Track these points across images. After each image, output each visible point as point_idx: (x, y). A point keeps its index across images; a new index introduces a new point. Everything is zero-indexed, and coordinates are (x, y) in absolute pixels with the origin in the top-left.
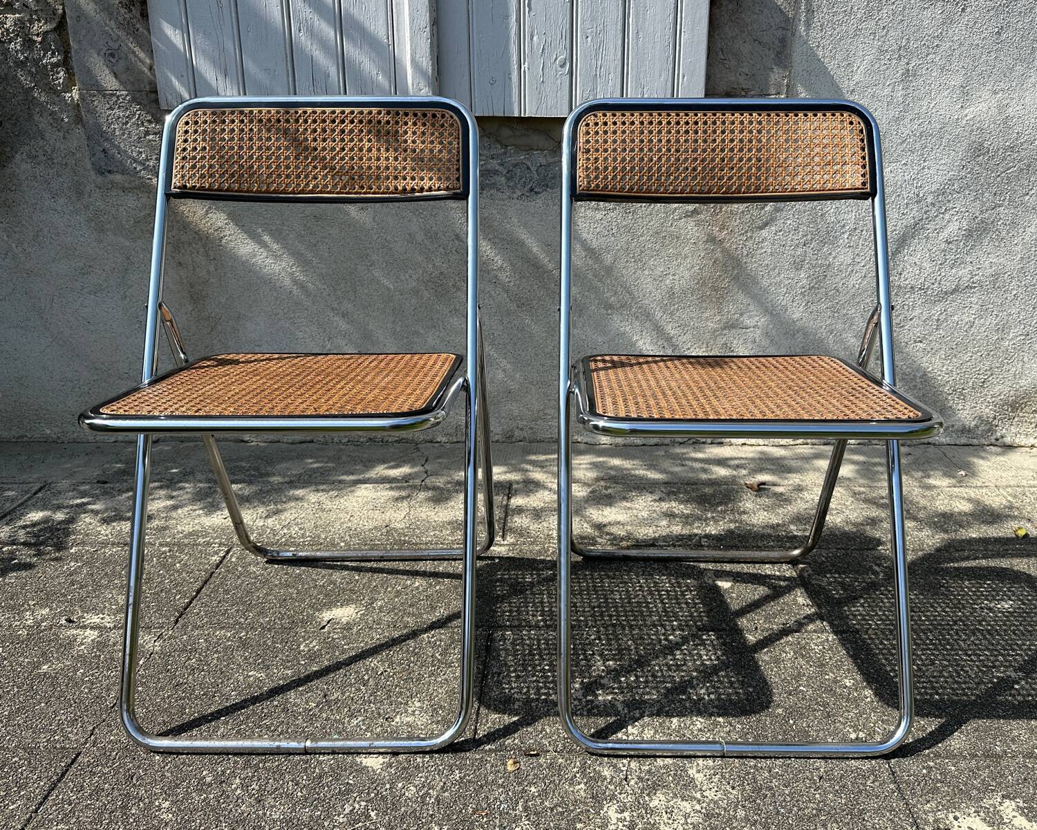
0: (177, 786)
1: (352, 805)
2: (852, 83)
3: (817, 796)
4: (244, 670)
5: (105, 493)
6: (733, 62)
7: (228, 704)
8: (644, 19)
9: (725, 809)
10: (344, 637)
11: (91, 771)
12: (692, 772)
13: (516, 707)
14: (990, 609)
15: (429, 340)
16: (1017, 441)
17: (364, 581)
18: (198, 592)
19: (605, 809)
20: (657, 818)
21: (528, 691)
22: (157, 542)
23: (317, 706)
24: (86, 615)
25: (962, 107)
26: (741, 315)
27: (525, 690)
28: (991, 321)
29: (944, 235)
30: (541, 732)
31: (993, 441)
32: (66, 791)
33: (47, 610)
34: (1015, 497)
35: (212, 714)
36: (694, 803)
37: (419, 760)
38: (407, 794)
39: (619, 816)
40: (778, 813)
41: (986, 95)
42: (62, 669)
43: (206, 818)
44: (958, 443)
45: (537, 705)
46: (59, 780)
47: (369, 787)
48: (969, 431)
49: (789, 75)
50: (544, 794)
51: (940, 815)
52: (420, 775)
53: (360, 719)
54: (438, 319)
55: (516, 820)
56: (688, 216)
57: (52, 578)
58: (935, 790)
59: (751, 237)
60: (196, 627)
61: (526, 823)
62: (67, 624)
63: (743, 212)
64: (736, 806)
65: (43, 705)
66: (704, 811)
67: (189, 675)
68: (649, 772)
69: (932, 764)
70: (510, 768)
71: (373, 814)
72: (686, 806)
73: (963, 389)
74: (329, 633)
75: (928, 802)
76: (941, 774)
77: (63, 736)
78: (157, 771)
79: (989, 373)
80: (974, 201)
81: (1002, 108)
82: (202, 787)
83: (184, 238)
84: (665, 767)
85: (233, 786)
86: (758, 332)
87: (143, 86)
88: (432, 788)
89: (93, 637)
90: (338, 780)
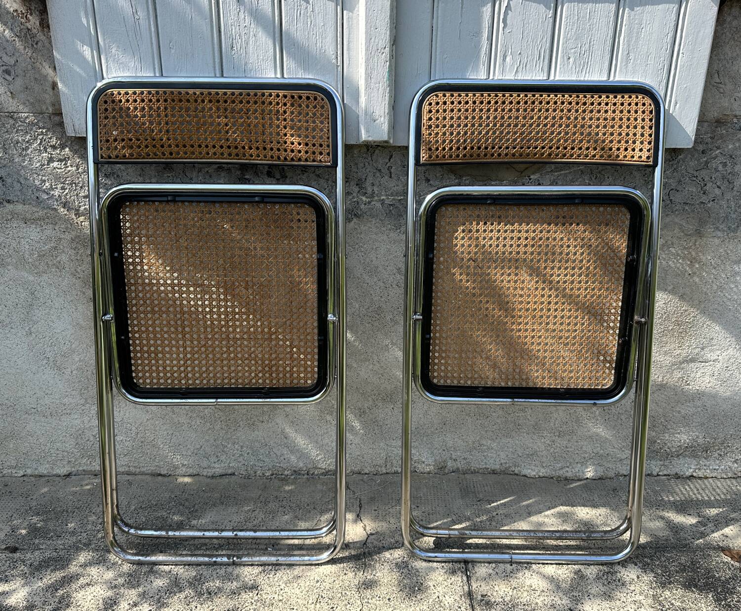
6: (729, 86)
8: (638, 38)
15: (362, 373)
26: (703, 349)
54: (373, 353)
86: (719, 365)
87: (44, 107)
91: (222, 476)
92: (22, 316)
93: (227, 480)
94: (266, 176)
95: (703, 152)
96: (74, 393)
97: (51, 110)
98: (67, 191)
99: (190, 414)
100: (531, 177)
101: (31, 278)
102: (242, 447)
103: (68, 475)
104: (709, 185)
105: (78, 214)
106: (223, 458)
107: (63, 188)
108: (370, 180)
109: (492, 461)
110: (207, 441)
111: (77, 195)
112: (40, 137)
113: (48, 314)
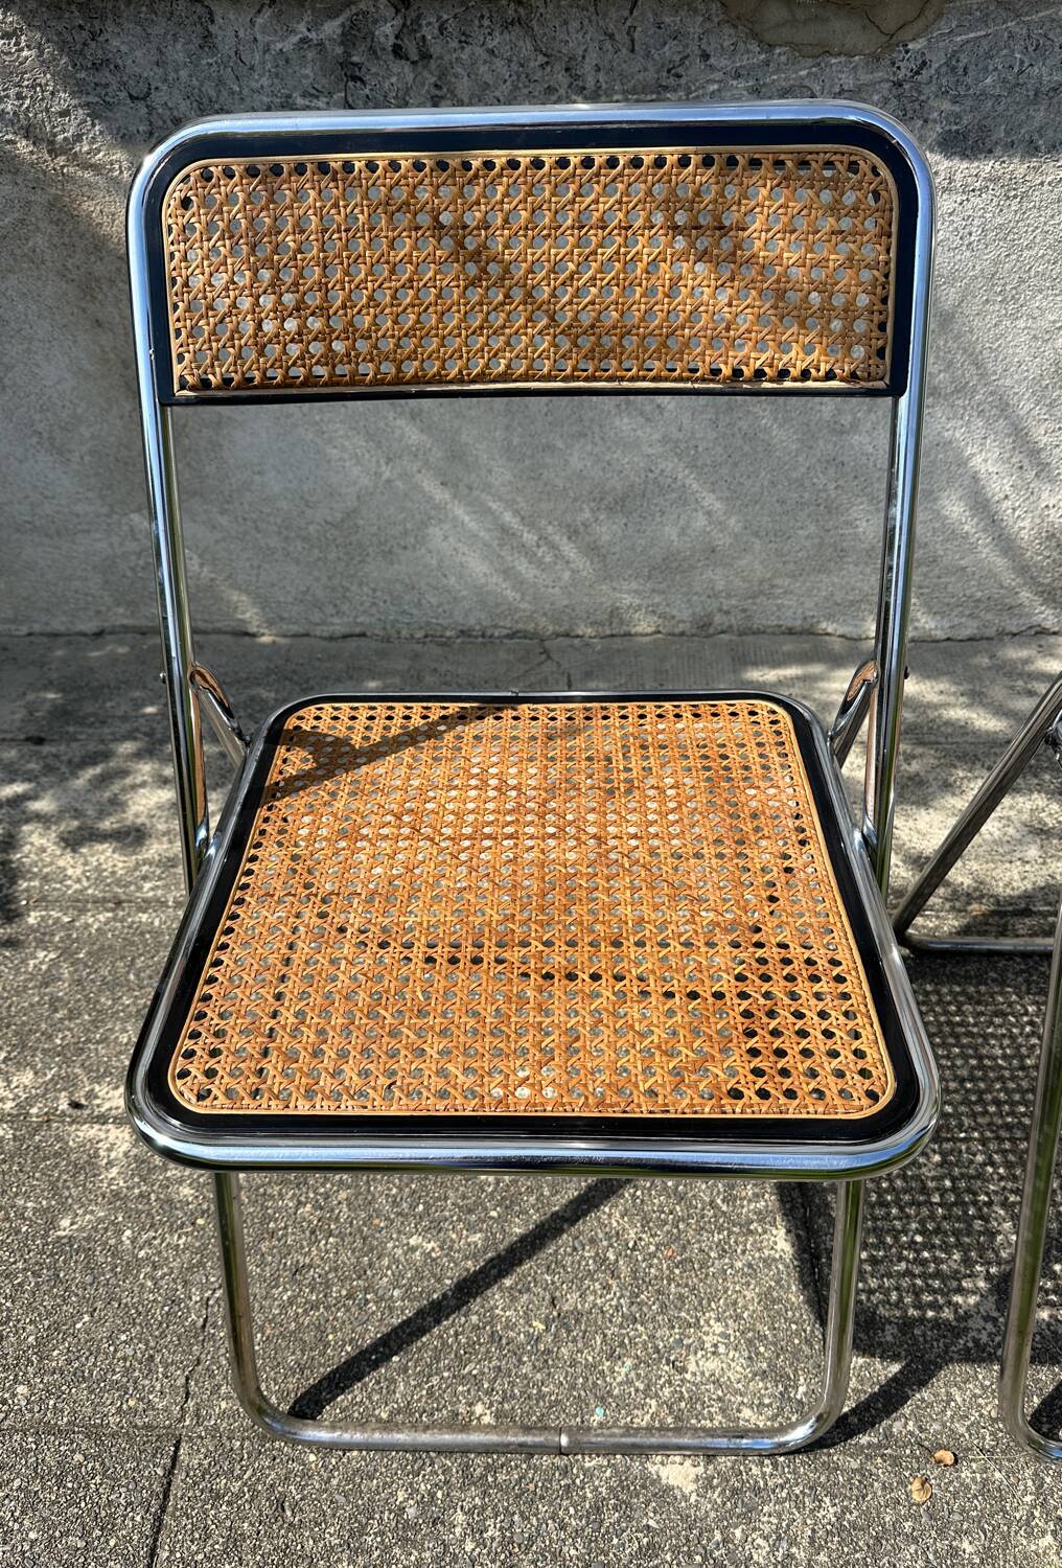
0: (362, 1531)
4: (399, 1232)
5: (49, 769)
7: (396, 1321)
13: (890, 1339)
21: (901, 1299)
23: (547, 1330)
24: (97, 1088)
27: (894, 1296)
30: (948, 1403)
33: (31, 1075)
35: (374, 1347)
37: (755, 1470)
38: (755, 1557)
42: (95, 1230)
45: (924, 1335)
46: (163, 1509)
47: (688, 1540)
52: (766, 1509)
53: (629, 1362)
57: (18, 993)
62: (70, 1111)
65: (86, 1318)
67: (310, 1245)
70: (917, 1497)
77: (141, 1399)
82: (406, 1533)
85: (458, 1530)
88: (793, 1543)
89: (125, 1147)
90: (630, 1519)
91: (345, 637)
93: (354, 644)
94: (391, 57)
96: (90, 495)
98: (28, 102)
99: (285, 533)
100: (910, 46)
102: (374, 590)
103: (100, 634)
105: (53, 152)
106: (345, 608)
107: (19, 96)
108: (593, 58)
110: (317, 579)
111: (47, 110)
113: (28, 351)
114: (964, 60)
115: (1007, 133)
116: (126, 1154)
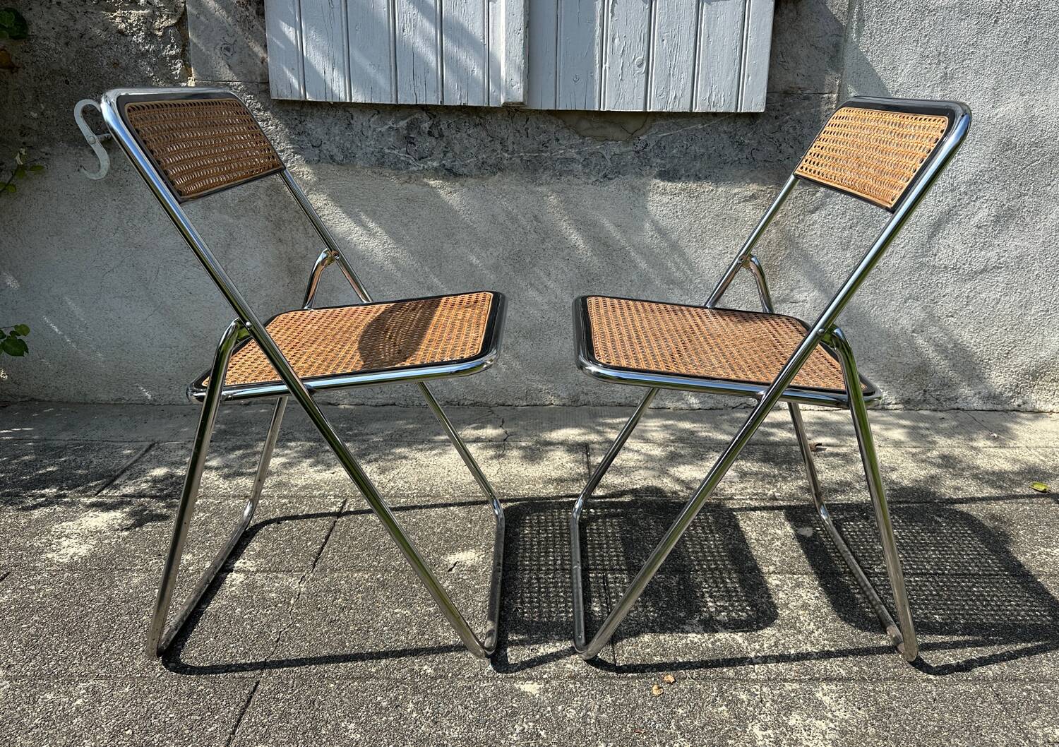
0: (357, 710)
1: (521, 726)
2: (896, 85)
3: (936, 715)
4: (389, 608)
6: (792, 64)
8: (715, 25)
9: (856, 727)
10: (473, 579)
11: (274, 698)
12: (819, 695)
13: (647, 640)
14: (1048, 554)
16: (1037, 406)
17: (477, 529)
18: (327, 538)
19: (750, 728)
20: (798, 735)
22: (276, 495)
25: (993, 107)
26: (792, 290)
28: (1015, 298)
29: (975, 220)
31: (1016, 407)
32: (255, 714)
34: (1046, 456)
36: (828, 721)
37: (571, 686)
38: (568, 716)
39: (764, 733)
40: (904, 730)
41: (1014, 96)
42: (221, 608)
43: (392, 737)
44: (984, 408)
46: (247, 706)
47: (533, 710)
48: (995, 397)
49: (841, 77)
50: (691, 714)
51: (1048, 730)
52: (576, 699)
54: (514, 292)
55: (673, 737)
56: (746, 200)
58: (1038, 710)
59: (803, 220)
60: (333, 570)
61: (683, 739)
63: (796, 197)
64: (866, 724)
66: (837, 728)
67: (340, 612)
68: (781, 695)
69: (1030, 687)
70: (655, 692)
71: (542, 733)
72: (821, 725)
73: (989, 359)
74: (458, 575)
75: (1034, 719)
76: (1039, 696)
78: (335, 697)
79: (1013, 345)
80: (1002, 190)
81: (1028, 108)
82: (379, 710)
83: (285, 216)
84: (793, 691)
85: (409, 710)
86: (807, 306)
87: (254, 78)
88: (590, 710)
89: (241, 580)
90: (503, 704)
92: (221, 254)
94: (427, 136)
95: (776, 118)
97: (259, 80)
100: (640, 138)
101: (231, 221)
104: (784, 145)
108: (511, 139)
109: (618, 395)
112: (249, 101)
113: (243, 253)
114: (663, 144)
115: (686, 171)
116: (241, 582)
